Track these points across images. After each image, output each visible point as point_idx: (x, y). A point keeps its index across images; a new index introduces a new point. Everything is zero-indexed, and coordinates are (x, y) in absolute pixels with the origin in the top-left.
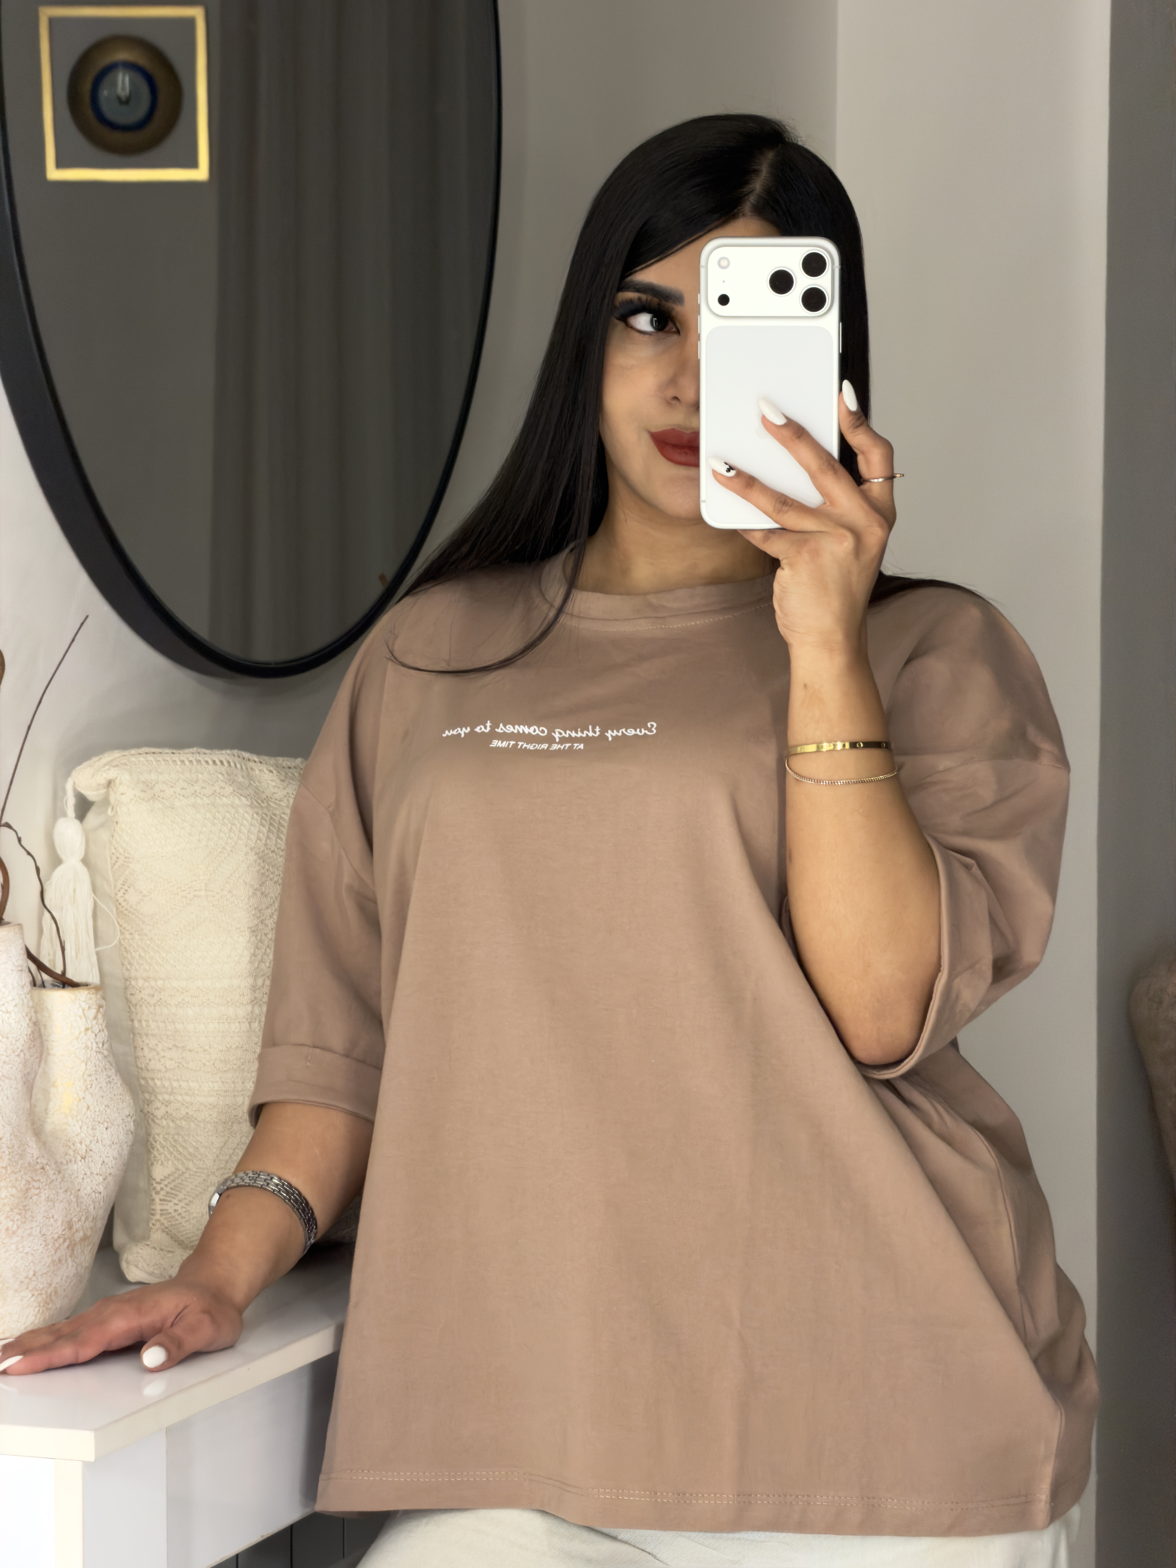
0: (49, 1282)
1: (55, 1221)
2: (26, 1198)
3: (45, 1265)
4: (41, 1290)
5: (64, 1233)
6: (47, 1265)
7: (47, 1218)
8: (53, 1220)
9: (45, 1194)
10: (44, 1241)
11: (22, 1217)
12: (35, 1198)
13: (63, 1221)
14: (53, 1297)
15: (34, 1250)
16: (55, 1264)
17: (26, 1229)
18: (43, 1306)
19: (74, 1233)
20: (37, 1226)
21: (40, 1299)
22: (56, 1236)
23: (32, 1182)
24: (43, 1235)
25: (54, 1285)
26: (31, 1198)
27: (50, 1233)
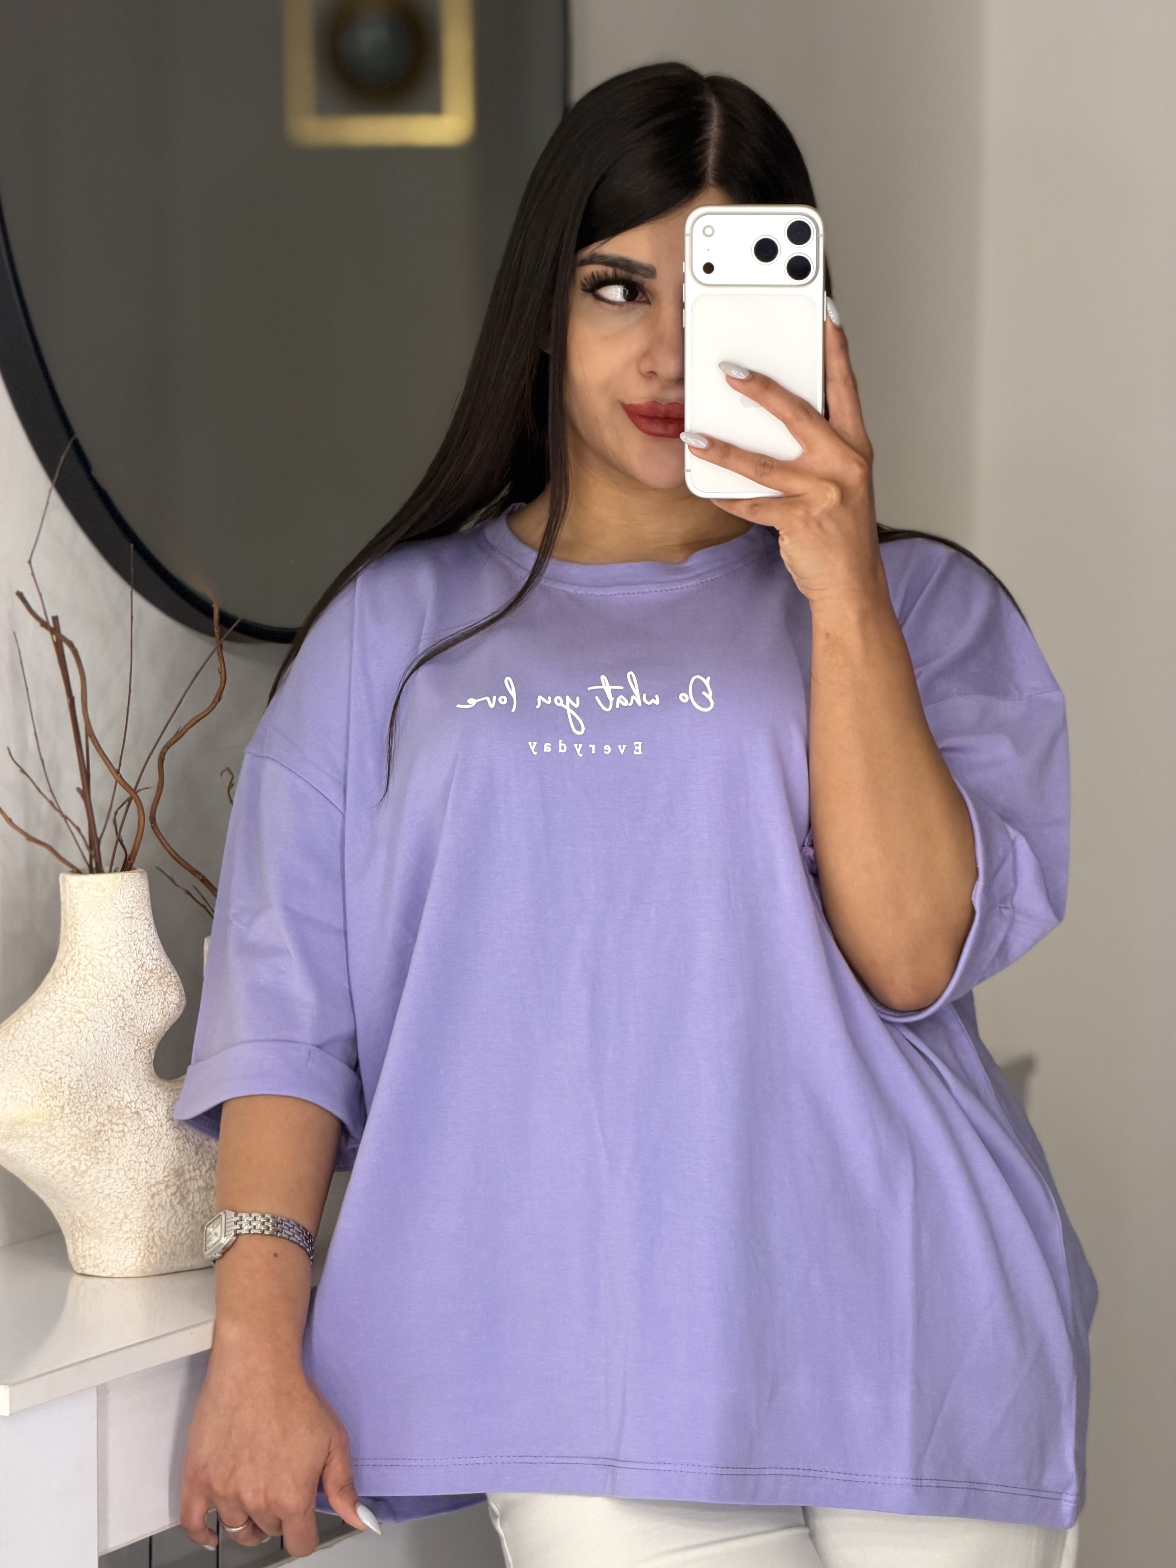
0: (148, 1225)
1: (151, 1166)
2: (96, 1140)
3: (138, 1208)
4: (139, 1234)
5: (166, 1179)
6: (142, 1208)
7: (135, 1162)
8: (148, 1165)
9: (135, 1138)
10: (132, 1185)
11: (91, 1158)
12: (112, 1141)
13: (165, 1167)
14: (159, 1243)
15: (118, 1193)
16: (154, 1209)
17: (102, 1170)
18: (144, 1250)
19: (185, 1181)
20: (118, 1169)
21: (139, 1243)
22: (153, 1182)
23: (109, 1125)
24: (130, 1179)
25: (155, 1230)
26: (108, 1140)
27: (141, 1178)
